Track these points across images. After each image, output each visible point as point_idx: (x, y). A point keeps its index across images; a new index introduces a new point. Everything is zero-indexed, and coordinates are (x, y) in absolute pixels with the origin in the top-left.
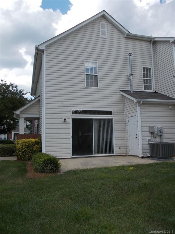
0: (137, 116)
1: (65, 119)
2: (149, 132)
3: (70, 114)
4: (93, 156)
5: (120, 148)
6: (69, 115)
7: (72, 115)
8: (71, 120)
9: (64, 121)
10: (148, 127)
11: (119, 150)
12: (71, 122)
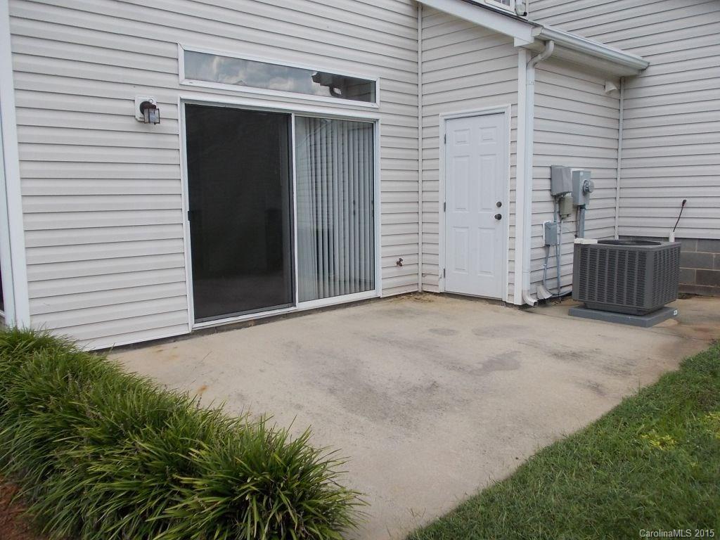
0: (509, 113)
1: (146, 107)
2: (547, 194)
3: (173, 78)
4: (292, 309)
5: (399, 264)
6: (170, 81)
7: (187, 82)
8: (180, 113)
9: (138, 114)
10: (548, 170)
11: (396, 270)
12: (181, 128)
